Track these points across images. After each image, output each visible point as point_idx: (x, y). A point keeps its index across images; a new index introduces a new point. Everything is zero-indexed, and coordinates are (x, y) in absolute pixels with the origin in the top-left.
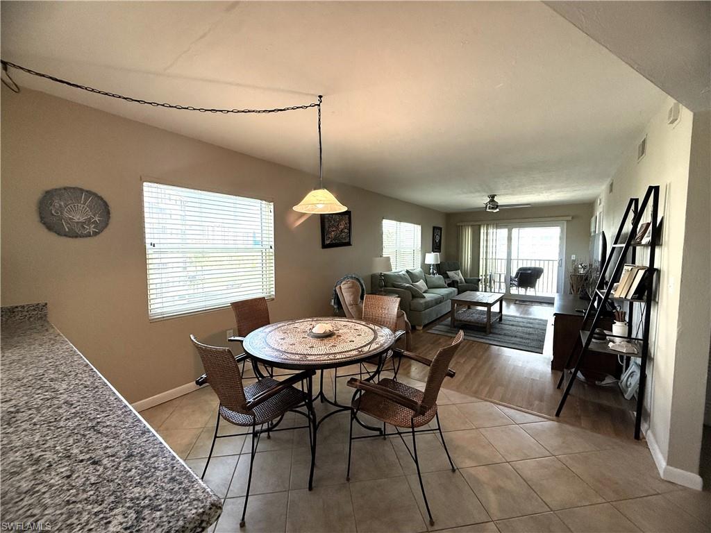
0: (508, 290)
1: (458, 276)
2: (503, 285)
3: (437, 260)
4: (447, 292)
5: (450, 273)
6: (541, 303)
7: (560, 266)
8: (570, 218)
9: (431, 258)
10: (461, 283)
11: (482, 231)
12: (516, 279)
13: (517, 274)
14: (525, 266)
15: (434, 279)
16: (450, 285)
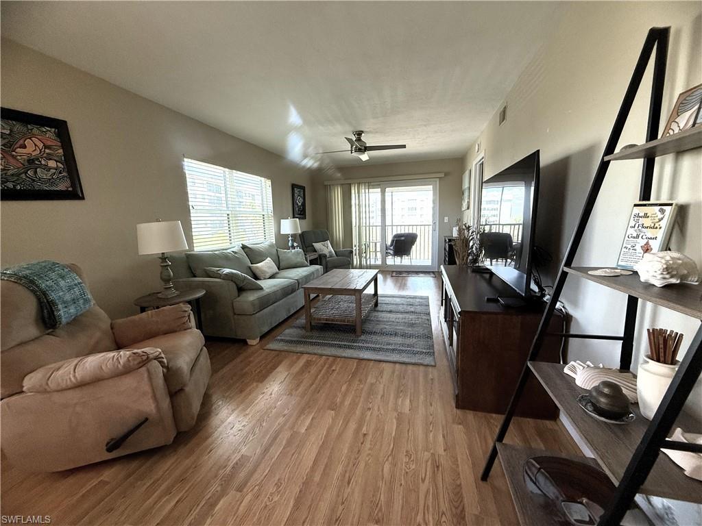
0: (384, 260)
1: (325, 248)
2: (379, 255)
3: (296, 228)
4: (305, 274)
5: (317, 246)
6: (417, 273)
7: (434, 230)
8: (442, 175)
9: (289, 226)
10: (331, 256)
11: (353, 191)
12: (392, 248)
13: (393, 241)
14: (399, 232)
15: (290, 255)
16: (313, 262)
